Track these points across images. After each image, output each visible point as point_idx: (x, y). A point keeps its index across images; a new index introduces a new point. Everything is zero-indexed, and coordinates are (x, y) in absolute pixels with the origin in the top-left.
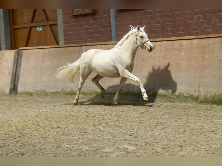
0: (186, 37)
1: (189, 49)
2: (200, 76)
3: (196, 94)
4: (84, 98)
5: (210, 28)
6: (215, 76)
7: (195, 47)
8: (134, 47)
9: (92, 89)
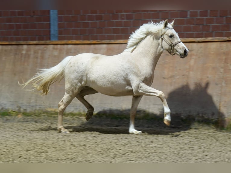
0: (199, 39)
1: (202, 56)
2: (220, 93)
3: (214, 118)
4: (25, 120)
5: (211, 29)
7: (212, 53)
8: (158, 52)
9: (40, 108)
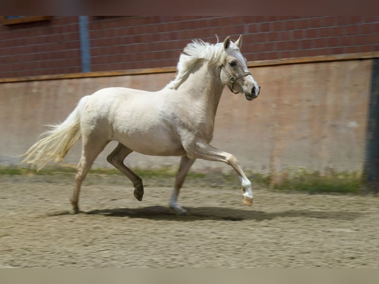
2: (273, 138)
3: (265, 173)
6: (304, 138)
